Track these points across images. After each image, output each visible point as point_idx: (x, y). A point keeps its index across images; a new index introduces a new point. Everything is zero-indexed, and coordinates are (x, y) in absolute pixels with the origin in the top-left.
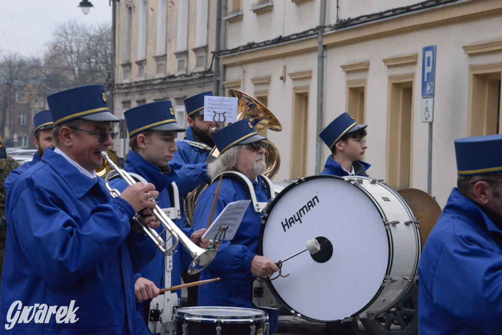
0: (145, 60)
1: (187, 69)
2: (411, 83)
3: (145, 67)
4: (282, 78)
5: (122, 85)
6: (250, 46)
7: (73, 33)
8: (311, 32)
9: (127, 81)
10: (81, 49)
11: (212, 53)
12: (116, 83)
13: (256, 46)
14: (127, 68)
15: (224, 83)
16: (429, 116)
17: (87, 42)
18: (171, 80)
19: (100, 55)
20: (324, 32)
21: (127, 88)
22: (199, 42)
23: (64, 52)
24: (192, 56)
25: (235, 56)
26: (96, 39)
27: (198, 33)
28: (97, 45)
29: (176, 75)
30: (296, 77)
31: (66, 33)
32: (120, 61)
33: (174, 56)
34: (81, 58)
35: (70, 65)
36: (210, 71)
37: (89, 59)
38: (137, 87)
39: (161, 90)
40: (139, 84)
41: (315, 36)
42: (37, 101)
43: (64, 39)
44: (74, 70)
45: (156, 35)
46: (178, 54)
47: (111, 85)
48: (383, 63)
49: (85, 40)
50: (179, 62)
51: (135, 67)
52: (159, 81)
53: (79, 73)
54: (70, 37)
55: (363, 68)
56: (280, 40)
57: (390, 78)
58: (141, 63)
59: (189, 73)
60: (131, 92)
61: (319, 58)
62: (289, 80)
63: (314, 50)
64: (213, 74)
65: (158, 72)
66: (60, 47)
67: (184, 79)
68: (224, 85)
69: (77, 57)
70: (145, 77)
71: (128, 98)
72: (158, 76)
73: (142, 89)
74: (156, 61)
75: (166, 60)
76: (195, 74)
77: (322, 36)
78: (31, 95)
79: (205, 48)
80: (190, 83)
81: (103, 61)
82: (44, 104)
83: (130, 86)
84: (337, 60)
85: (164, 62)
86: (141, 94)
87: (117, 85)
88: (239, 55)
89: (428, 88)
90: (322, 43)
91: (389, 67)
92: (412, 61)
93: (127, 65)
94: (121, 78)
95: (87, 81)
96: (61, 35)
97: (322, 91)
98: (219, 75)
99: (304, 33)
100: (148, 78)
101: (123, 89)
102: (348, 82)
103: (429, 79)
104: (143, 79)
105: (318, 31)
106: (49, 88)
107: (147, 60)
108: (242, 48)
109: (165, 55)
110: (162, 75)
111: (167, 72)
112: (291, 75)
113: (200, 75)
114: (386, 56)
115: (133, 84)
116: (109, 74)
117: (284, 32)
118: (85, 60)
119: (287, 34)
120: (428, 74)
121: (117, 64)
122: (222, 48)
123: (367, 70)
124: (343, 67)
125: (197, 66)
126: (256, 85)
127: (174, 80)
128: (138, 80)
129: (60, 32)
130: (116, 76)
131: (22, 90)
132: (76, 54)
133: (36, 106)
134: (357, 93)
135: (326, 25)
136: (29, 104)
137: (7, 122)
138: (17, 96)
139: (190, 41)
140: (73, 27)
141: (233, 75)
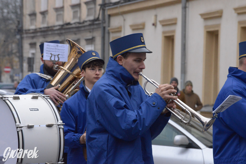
0: (47, 11)
1: (80, 18)
3: (47, 16)
4: (153, 25)
5: (29, 30)
9: (33, 27)
11: (99, 5)
12: (24, 28)
14: (33, 17)
15: (109, 28)
18: (68, 27)
21: (33, 33)
24: (84, 8)
25: (116, 7)
29: (72, 22)
30: (165, 23)
32: (27, 11)
33: (70, 8)
36: (98, 19)
38: (41, 32)
40: (43, 29)
46: (73, 6)
47: (20, 31)
48: (234, 12)
50: (74, 12)
51: (39, 17)
52: (58, 28)
55: (218, 15)
57: (240, 23)
58: (43, 13)
59: (82, 21)
60: (37, 36)
61: (182, 8)
62: (159, 26)
63: (178, 2)
65: (57, 20)
67: (78, 25)
71: (34, 40)
72: (57, 23)
73: (45, 33)
74: (56, 11)
76: (86, 21)
79: (94, 1)
80: (83, 29)
83: (35, 31)
84: (197, 9)
85: (62, 12)
86: (44, 38)
87: (26, 30)
88: (120, 7)
91: (239, 14)
93: (33, 15)
94: (28, 25)
97: (185, 34)
98: (105, 22)
100: (50, 25)
102: (206, 27)
104: (45, 25)
107: (49, 11)
108: (122, 1)
109: (63, 7)
110: (61, 23)
111: (65, 20)
112: (161, 22)
113: (90, 23)
114: (237, 6)
115: (38, 30)
116: (19, 22)
121: (25, 14)
122: (107, 2)
123: (220, 17)
124: (202, 15)
125: (88, 15)
126: (133, 30)
127: (70, 26)
128: (42, 26)
130: (24, 24)
134: (213, 36)
141: (115, 22)
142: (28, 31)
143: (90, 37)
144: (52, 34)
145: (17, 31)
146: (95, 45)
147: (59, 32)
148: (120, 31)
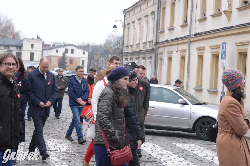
0: (133, 45)
1: (146, 48)
2: (218, 54)
3: (133, 47)
4: (176, 52)
5: (125, 53)
6: (167, 41)
7: (113, 36)
8: (186, 37)
9: (127, 52)
10: (115, 42)
11: (154, 43)
12: (123, 52)
13: (168, 41)
14: (127, 48)
15: (158, 53)
16: (224, 65)
18: (141, 52)
19: (120, 43)
21: (127, 54)
22: (150, 39)
23: (109, 43)
24: (148, 44)
25: (162, 44)
27: (150, 37)
28: (120, 40)
29: (143, 50)
30: (181, 51)
31: (110, 37)
32: (125, 45)
33: (142, 44)
34: (115, 44)
35: (111, 47)
36: (153, 49)
37: (117, 45)
38: (130, 53)
40: (131, 52)
41: (188, 38)
42: (100, 58)
43: (110, 39)
44: (112, 48)
45: (136, 37)
46: (144, 43)
47: (122, 53)
48: (209, 48)
49: (116, 39)
50: (144, 46)
51: (130, 47)
52: (137, 52)
53: (114, 49)
54: (111, 38)
55: (203, 49)
56: (176, 39)
57: (212, 52)
58: (131, 46)
59: (147, 49)
61: (189, 45)
62: (179, 52)
63: (187, 42)
64: (154, 50)
65: (137, 49)
66: (109, 41)
67: (145, 51)
70: (133, 50)
71: (127, 57)
72: (137, 50)
73: (132, 54)
74: (137, 45)
75: (139, 45)
76: (148, 50)
77: (190, 38)
78: (99, 56)
79: (152, 41)
80: (147, 53)
81: (122, 45)
82: (103, 59)
83: (128, 53)
84: (195, 46)
85: (139, 46)
86: (131, 56)
87: (124, 53)
88: (163, 44)
89: (224, 56)
90: (190, 40)
91: (211, 49)
92: (219, 47)
93: (127, 46)
95: (116, 52)
96: (109, 37)
97: (190, 56)
98: (156, 50)
99: (184, 37)
100: (134, 51)
102: (198, 53)
103: (224, 53)
104: (132, 51)
105: (189, 36)
106: (104, 54)
108: (164, 41)
109: (139, 43)
110: (138, 50)
111: (140, 49)
112: (179, 50)
113: (150, 50)
114: (210, 45)
115: (129, 53)
117: (178, 36)
120: (223, 51)
121: (124, 46)
122: (157, 41)
123: (204, 49)
124: (196, 48)
125: (149, 47)
126: (168, 53)
127: (142, 51)
128: (130, 51)
129: (108, 36)
130: (124, 50)
131: (96, 54)
132: (113, 43)
133: (100, 60)
134: (201, 57)
135: (191, 34)
136: (98, 59)
137: (91, 64)
138: (94, 56)
139: (147, 39)
140: (112, 35)
141: (161, 50)
143: (150, 56)
144: (134, 55)
145: (121, 53)
146: (152, 59)
147: (137, 54)
148: (163, 54)
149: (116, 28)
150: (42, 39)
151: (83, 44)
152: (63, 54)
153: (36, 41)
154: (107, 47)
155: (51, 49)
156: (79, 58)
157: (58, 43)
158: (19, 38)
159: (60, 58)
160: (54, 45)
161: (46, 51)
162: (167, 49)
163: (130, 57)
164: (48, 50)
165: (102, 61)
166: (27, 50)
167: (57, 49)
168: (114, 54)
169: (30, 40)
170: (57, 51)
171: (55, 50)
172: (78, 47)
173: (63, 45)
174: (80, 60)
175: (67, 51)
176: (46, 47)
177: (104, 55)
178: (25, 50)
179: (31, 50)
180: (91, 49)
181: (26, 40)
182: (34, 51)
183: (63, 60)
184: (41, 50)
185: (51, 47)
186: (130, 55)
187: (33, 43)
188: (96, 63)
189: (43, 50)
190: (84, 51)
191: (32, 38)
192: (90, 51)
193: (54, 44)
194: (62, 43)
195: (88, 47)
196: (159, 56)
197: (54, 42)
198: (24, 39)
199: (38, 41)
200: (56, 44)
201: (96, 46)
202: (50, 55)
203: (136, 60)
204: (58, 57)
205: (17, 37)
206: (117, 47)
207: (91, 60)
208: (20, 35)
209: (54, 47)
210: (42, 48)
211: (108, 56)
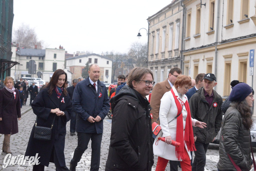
0: (158, 54)
1: (172, 57)
2: (246, 62)
3: (158, 56)
4: (203, 60)
6: (193, 49)
7: (137, 45)
8: (213, 44)
9: (152, 61)
10: (139, 50)
11: (180, 51)
12: (148, 61)
13: (194, 49)
14: (152, 56)
16: (252, 73)
17: (141, 48)
19: (145, 52)
20: (217, 44)
21: (152, 63)
22: (176, 48)
23: (134, 52)
24: (173, 52)
25: (187, 52)
26: (144, 47)
27: (175, 45)
29: (168, 58)
30: (208, 59)
31: (135, 45)
32: (150, 54)
33: (167, 52)
34: (139, 53)
35: (135, 56)
36: (179, 57)
37: (142, 53)
38: (155, 62)
39: (163, 64)
41: (214, 45)
42: (125, 67)
43: (134, 47)
44: (136, 57)
45: (162, 45)
46: (169, 52)
47: (147, 62)
48: (237, 55)
49: (141, 47)
50: (169, 54)
51: (155, 56)
52: (162, 61)
53: (139, 59)
54: (136, 46)
55: (230, 57)
56: (203, 47)
57: (239, 60)
58: (156, 55)
59: (172, 58)
60: (153, 64)
61: (215, 53)
62: (205, 60)
63: (214, 50)
64: (180, 58)
65: (162, 57)
66: (133, 50)
67: (171, 60)
68: (184, 62)
69: (138, 53)
71: (152, 66)
72: (162, 59)
73: (157, 63)
74: (162, 54)
75: (165, 53)
76: (174, 58)
77: (217, 46)
78: (123, 65)
79: (178, 49)
80: (173, 61)
81: (146, 54)
82: (127, 69)
83: (153, 62)
84: (222, 54)
85: (164, 54)
86: (157, 65)
87: (149, 62)
88: (189, 52)
89: (252, 64)
90: (216, 48)
91: (239, 56)
92: (246, 54)
93: (152, 55)
94: (150, 60)
96: (133, 46)
97: (217, 64)
98: (182, 58)
99: (211, 44)
100: (159, 60)
101: (151, 63)
102: (225, 61)
104: (157, 60)
106: (128, 63)
107: (159, 54)
108: (190, 50)
109: (165, 52)
110: (163, 59)
111: (165, 57)
112: (206, 59)
113: (176, 59)
114: (238, 53)
115: (154, 62)
118: (140, 54)
119: (205, 45)
120: (252, 59)
122: (183, 50)
123: (231, 57)
124: (224, 56)
125: (175, 55)
126: (194, 62)
127: (167, 60)
128: (156, 60)
131: (120, 64)
132: (138, 52)
133: (124, 69)
134: (228, 65)
135: (218, 42)
136: (122, 68)
137: (115, 74)
138: (119, 66)
139: (173, 47)
140: (137, 43)
141: (187, 58)
142: (150, 62)
143: (176, 65)
144: (160, 63)
145: (145, 62)
147: (162, 63)
148: (189, 62)
149: (141, 37)
150: (64, 49)
151: (107, 53)
152: (86, 64)
153: (59, 51)
154: (131, 57)
155: (74, 58)
156: (103, 68)
157: (81, 52)
158: (41, 48)
159: (83, 68)
160: (77, 55)
161: (69, 61)
162: (193, 57)
163: (155, 66)
164: (71, 60)
165: (127, 70)
166: (50, 60)
167: (80, 59)
168: (138, 63)
169: (53, 50)
170: (80, 61)
171: (78, 60)
172: (102, 57)
173: (86, 54)
174: (104, 70)
175: (90, 60)
176: (69, 57)
177: (128, 65)
178: (47, 60)
179: (53, 61)
180: (115, 59)
181: (48, 50)
182: (57, 61)
183: (86, 70)
184: (64, 60)
185: (74, 57)
186: (155, 64)
187: (55, 53)
188: (120, 72)
189: (66, 60)
190: (108, 60)
191: (54, 48)
192: (114, 61)
193: (77, 53)
194: (85, 53)
195: (112, 57)
196: (185, 64)
197: (77, 52)
198: (46, 49)
199: (61, 51)
200: (79, 54)
201: (120, 56)
202: (73, 65)
203: (162, 69)
204: (81, 67)
205: (39, 47)
206: (142, 56)
207: (116, 70)
208: (42, 45)
209: (77, 57)
210: (65, 58)
211: (133, 65)
